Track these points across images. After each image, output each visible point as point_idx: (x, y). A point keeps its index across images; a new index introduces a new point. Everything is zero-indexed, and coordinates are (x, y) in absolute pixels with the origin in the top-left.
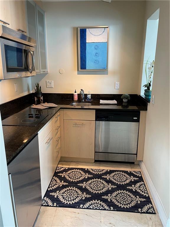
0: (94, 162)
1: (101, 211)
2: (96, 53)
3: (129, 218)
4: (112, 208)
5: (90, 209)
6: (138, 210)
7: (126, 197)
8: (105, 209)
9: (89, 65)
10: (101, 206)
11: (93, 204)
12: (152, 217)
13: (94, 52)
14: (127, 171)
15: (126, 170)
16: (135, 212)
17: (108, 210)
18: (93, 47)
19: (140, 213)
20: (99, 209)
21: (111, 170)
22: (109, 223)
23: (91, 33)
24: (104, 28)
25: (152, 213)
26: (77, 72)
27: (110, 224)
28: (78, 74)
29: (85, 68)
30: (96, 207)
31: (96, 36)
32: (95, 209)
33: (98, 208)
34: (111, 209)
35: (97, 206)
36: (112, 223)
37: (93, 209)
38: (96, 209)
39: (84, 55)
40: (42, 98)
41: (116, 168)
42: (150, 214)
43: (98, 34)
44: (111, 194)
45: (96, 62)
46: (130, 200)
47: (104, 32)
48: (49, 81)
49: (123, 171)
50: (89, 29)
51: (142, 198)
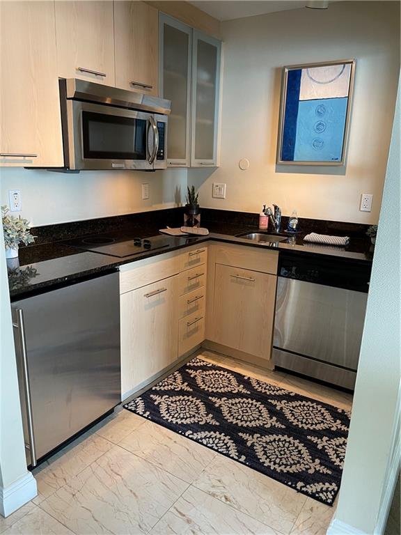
0: (274, 370)
1: (219, 454)
2: (320, 124)
3: (265, 489)
4: (243, 458)
5: (202, 444)
6: (296, 484)
7: (291, 453)
8: (228, 455)
9: (302, 150)
10: (225, 447)
11: (213, 438)
12: (317, 507)
13: (315, 120)
14: (337, 409)
15: (335, 406)
16: (286, 484)
17: (232, 458)
18: (313, 111)
19: (297, 490)
20: (217, 451)
21: (301, 394)
22: (219, 478)
23: (311, 78)
24: (343, 65)
25: (325, 502)
26: (274, 166)
27: (220, 481)
28: (276, 172)
29: (291, 159)
30: (214, 445)
31: (322, 83)
32: (208, 447)
33: (216, 448)
34: (240, 460)
35: (216, 444)
36: (223, 480)
37: (206, 446)
38: (211, 448)
39: (292, 129)
40: (198, 218)
41: (315, 395)
42: (318, 502)
43: (328, 80)
44: (261, 436)
45: (317, 143)
46: (293, 460)
47: (341, 73)
48: (218, 184)
49: (324, 405)
50: (309, 69)
51: (326, 466)
